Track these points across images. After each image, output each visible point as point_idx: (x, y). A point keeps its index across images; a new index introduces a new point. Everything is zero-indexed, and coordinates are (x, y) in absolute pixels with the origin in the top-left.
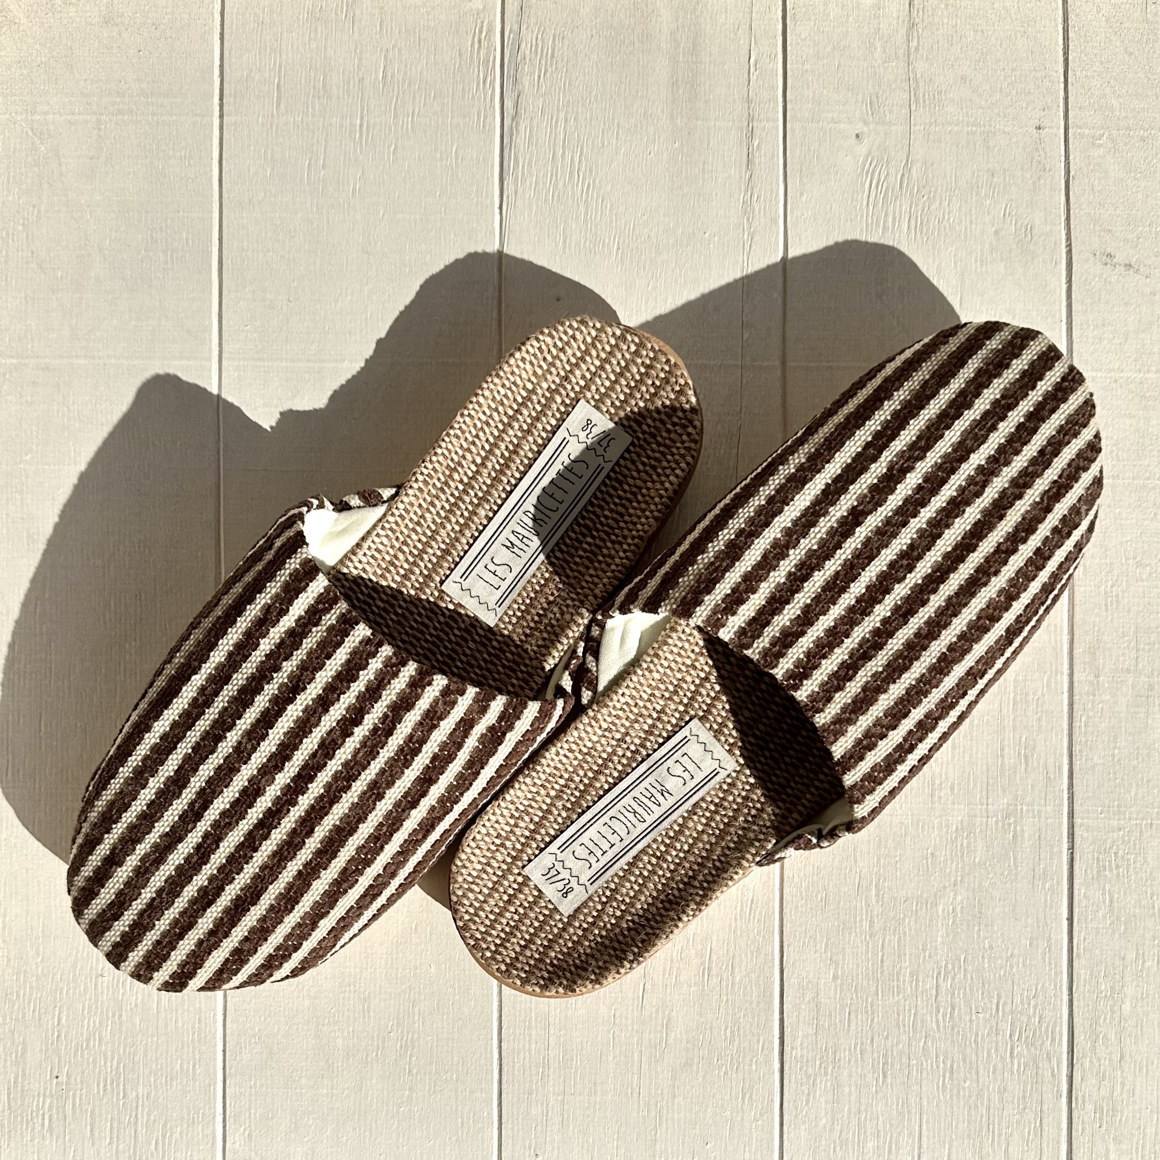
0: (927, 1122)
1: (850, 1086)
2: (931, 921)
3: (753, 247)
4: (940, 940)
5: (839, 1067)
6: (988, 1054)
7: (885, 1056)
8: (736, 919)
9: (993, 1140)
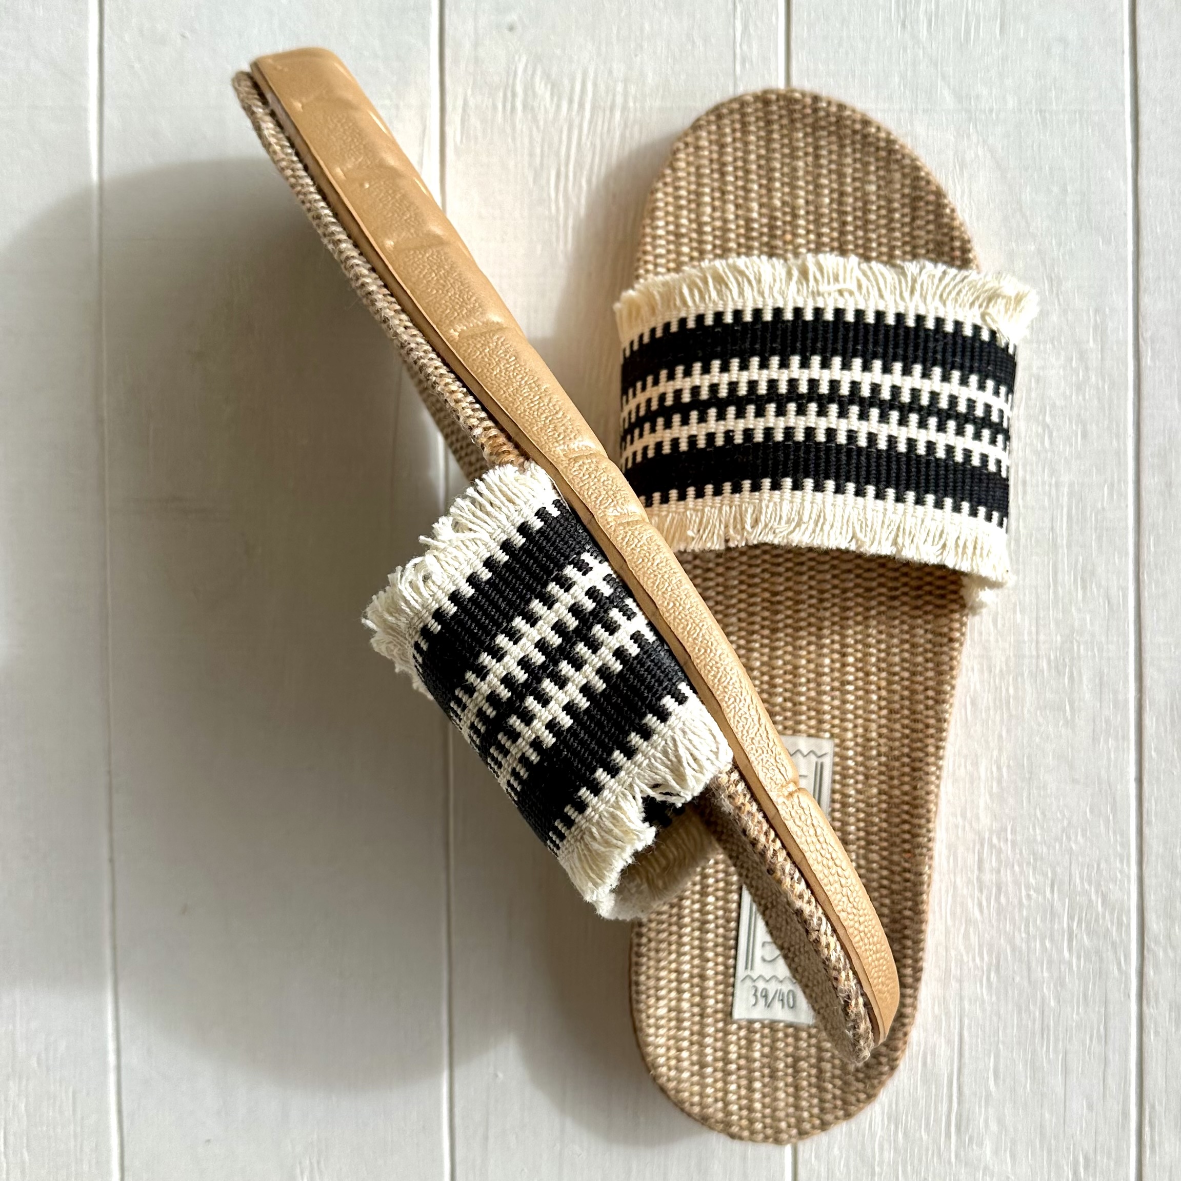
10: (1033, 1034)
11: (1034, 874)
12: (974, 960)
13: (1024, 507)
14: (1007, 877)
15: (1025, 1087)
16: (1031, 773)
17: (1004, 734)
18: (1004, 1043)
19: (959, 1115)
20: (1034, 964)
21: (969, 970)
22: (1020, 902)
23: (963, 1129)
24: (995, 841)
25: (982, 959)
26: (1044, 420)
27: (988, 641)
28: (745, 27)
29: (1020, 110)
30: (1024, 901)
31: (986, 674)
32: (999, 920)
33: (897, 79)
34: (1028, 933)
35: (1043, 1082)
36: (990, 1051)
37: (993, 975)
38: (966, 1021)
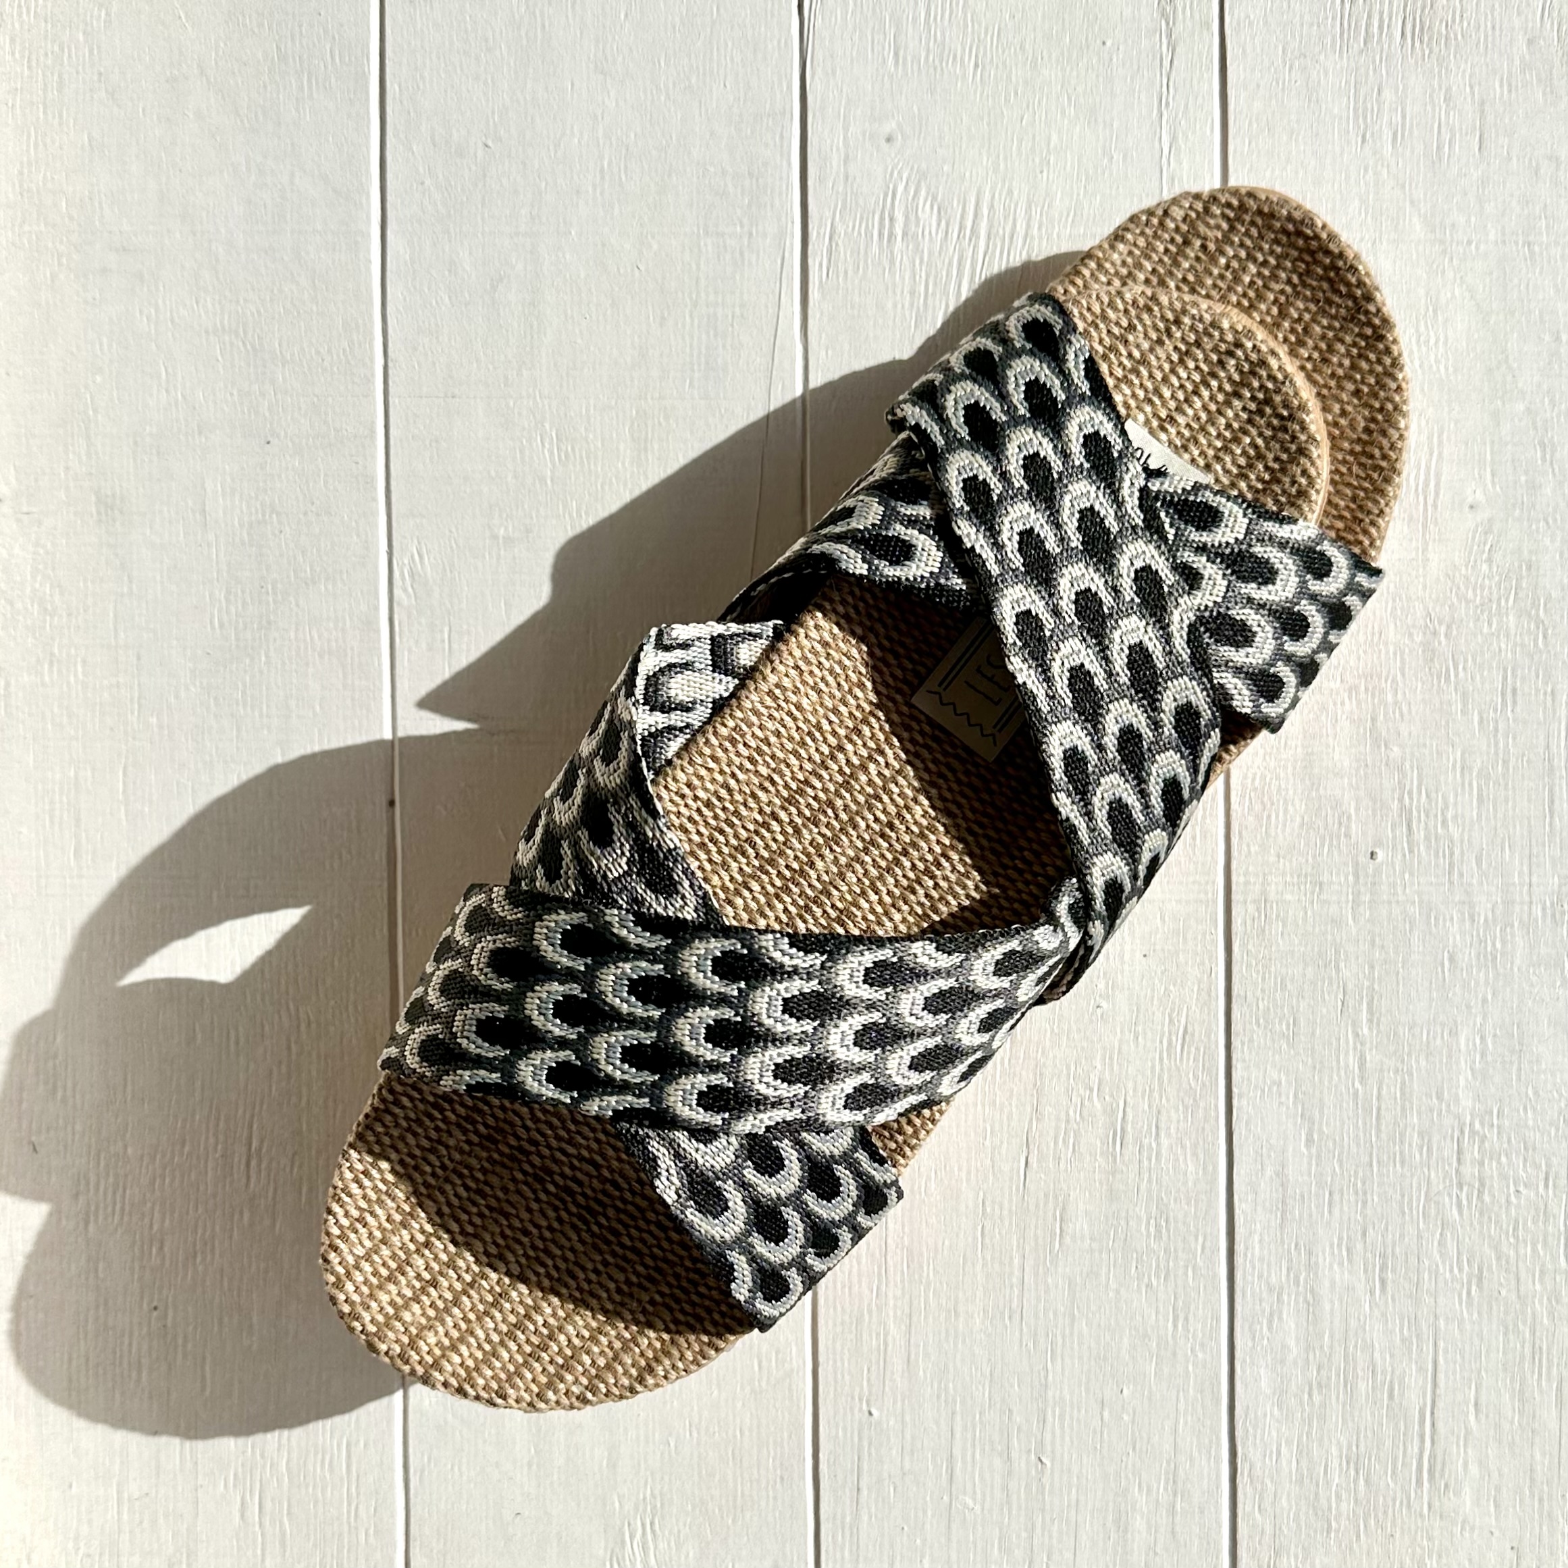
0: (1446, 1351)
1: (1332, 1302)
2: (1450, 1056)
3: (1175, 62)
4: (1462, 1083)
5: (1316, 1274)
6: (1534, 1250)
7: (1383, 1256)
8: (1161, 1059)
9: (1540, 1375)
10: (1522, 1358)
11: (1525, 1166)
12: (1451, 1271)
13: (1514, 721)
14: (1491, 1169)
15: (1512, 1422)
16: (1521, 1044)
17: (1489, 997)
18: (1487, 1372)
19: (1433, 1457)
20: (1523, 1275)
21: (1446, 1282)
22: (1508, 1202)
23: (1437, 1475)
24: (1477, 1126)
25: (1461, 1270)
26: (1538, 615)
27: (1470, 885)
28: (1173, 140)
29: (1504, 242)
30: (1513, 1199)
31: (1467, 924)
32: (1481, 1223)
33: (1357, 203)
34: (1517, 1238)
35: (1534, 1417)
36: (1470, 1380)
37: (1474, 1288)
38: (1441, 1344)
